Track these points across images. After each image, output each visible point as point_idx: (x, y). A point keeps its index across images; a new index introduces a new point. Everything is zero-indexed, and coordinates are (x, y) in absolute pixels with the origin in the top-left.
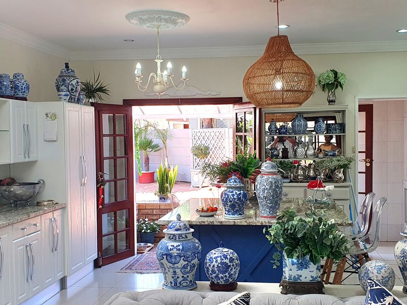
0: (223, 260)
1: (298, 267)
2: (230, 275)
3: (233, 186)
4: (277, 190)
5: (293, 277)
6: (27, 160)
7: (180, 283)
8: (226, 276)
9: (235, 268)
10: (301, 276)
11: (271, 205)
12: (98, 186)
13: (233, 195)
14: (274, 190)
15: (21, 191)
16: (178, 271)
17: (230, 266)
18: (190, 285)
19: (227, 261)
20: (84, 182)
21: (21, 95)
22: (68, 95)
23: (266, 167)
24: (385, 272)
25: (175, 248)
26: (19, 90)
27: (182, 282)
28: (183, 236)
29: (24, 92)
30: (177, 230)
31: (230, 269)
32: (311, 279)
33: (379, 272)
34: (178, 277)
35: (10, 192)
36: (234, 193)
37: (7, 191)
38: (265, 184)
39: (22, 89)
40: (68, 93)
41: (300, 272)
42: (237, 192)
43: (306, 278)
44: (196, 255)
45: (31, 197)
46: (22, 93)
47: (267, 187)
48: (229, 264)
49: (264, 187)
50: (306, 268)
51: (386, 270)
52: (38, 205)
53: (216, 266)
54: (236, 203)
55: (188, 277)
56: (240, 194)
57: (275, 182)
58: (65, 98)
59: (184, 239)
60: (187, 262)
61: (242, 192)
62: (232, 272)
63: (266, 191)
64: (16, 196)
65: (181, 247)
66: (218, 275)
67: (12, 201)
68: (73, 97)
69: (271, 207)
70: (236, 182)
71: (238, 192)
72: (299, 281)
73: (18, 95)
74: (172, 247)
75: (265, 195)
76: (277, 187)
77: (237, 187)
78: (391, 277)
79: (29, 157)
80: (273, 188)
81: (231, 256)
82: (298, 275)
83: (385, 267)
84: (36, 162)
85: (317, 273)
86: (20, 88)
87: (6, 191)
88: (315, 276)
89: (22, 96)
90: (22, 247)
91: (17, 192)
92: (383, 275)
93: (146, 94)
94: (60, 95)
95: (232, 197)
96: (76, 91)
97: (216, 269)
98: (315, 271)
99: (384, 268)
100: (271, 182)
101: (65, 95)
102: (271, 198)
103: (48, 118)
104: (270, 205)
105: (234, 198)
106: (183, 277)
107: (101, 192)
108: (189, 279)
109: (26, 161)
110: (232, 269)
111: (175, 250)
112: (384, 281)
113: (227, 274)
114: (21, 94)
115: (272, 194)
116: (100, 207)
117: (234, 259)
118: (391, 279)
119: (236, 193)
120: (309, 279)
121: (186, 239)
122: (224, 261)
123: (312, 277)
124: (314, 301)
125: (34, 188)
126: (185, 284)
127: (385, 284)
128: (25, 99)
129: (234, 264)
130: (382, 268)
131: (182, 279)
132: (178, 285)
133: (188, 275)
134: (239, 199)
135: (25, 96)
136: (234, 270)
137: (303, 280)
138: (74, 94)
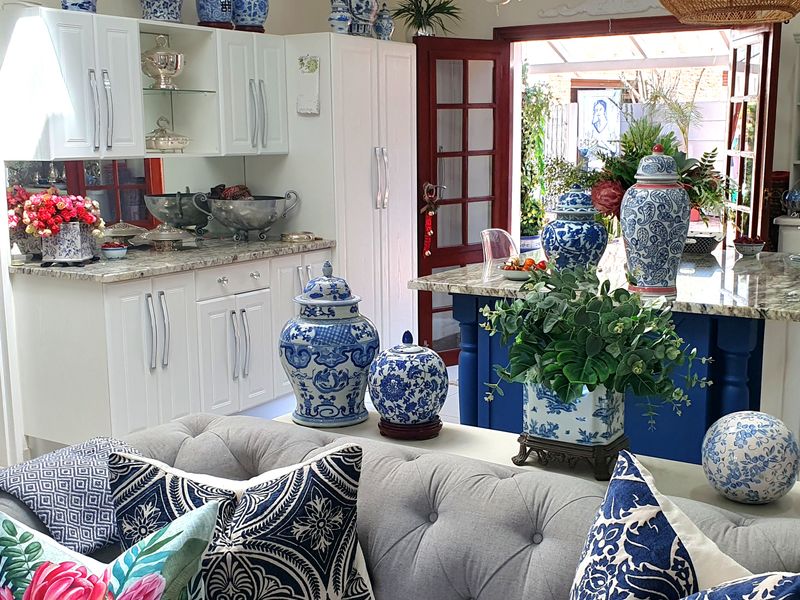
0: (393, 369)
1: (550, 405)
2: (410, 407)
3: (566, 211)
4: (666, 224)
5: (539, 426)
6: (260, 151)
7: (316, 410)
8: (399, 407)
9: (421, 391)
10: (556, 427)
11: (650, 260)
12: (423, 210)
13: (562, 234)
14: (657, 225)
15: (248, 212)
16: (309, 383)
17: (408, 385)
18: (340, 415)
19: (403, 374)
20: (383, 200)
21: (249, 21)
22: (346, 20)
23: (644, 168)
24: (759, 444)
25: (301, 334)
26: (245, 11)
27: (321, 408)
28: (326, 311)
29: (255, 14)
30: (314, 296)
31: (407, 393)
32: (581, 437)
33: (741, 442)
34: (312, 398)
35: (228, 211)
36: (566, 229)
37: (223, 211)
38: (636, 209)
39: (250, 8)
40: (348, 15)
41: (554, 418)
42: (572, 226)
43: (568, 432)
44: (349, 354)
45: (269, 223)
46: (250, 15)
47: (639, 216)
48: (406, 380)
49: (632, 217)
50: (568, 410)
51: (763, 440)
52: (281, 240)
53: (379, 383)
54: (568, 252)
55: (333, 398)
56: (578, 232)
57: (662, 205)
58: (341, 24)
59: (326, 317)
60: (323, 368)
61: (585, 226)
62: (414, 399)
63: (637, 227)
64: (238, 220)
65: (312, 334)
66: (382, 401)
67: (232, 229)
68: (361, 22)
69: (649, 266)
70: (574, 202)
71: (575, 228)
72: (553, 438)
73: (243, 20)
74: (296, 332)
75: (635, 236)
76: (666, 216)
77: (576, 215)
78: (774, 459)
79: (264, 146)
80: (655, 218)
81: (415, 364)
82: (550, 424)
83: (764, 432)
84: (284, 156)
85: (595, 425)
86: (246, 6)
87: (220, 209)
88: (589, 430)
89: (250, 23)
90: (222, 315)
91: (242, 213)
92: (748, 452)
93: (540, 13)
94: (331, 19)
95: (559, 238)
96: (368, 11)
97: (379, 389)
98: (590, 418)
99: (758, 434)
100: (650, 205)
101: (339, 19)
102: (649, 244)
103: (304, 68)
104: (646, 261)
105: (562, 241)
106: (321, 397)
107: (428, 222)
108: (338, 403)
109: (259, 153)
110: (412, 393)
111: (300, 338)
112: (749, 466)
113: (400, 402)
114: (249, 18)
115: (651, 234)
116: (428, 253)
117: (420, 372)
118: (771, 464)
119: (570, 228)
120: (573, 438)
121: (331, 317)
122: (396, 373)
123: (583, 433)
124: (531, 491)
125: (273, 205)
126: (326, 414)
127: (753, 475)
128: (260, 29)
129: (420, 381)
130: (753, 432)
131: (320, 401)
132: (313, 413)
133: (332, 394)
134: (575, 243)
135: (257, 23)
136: (417, 395)
137: (561, 436)
138: (364, 16)
